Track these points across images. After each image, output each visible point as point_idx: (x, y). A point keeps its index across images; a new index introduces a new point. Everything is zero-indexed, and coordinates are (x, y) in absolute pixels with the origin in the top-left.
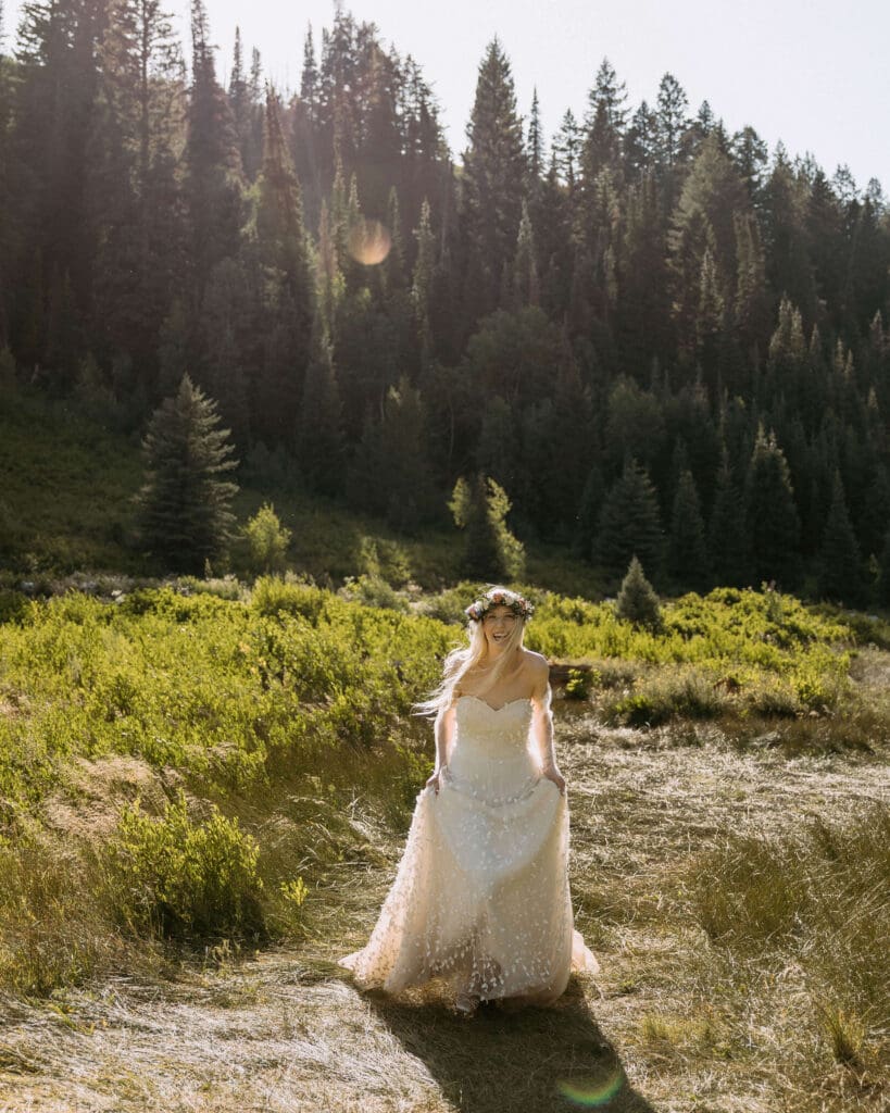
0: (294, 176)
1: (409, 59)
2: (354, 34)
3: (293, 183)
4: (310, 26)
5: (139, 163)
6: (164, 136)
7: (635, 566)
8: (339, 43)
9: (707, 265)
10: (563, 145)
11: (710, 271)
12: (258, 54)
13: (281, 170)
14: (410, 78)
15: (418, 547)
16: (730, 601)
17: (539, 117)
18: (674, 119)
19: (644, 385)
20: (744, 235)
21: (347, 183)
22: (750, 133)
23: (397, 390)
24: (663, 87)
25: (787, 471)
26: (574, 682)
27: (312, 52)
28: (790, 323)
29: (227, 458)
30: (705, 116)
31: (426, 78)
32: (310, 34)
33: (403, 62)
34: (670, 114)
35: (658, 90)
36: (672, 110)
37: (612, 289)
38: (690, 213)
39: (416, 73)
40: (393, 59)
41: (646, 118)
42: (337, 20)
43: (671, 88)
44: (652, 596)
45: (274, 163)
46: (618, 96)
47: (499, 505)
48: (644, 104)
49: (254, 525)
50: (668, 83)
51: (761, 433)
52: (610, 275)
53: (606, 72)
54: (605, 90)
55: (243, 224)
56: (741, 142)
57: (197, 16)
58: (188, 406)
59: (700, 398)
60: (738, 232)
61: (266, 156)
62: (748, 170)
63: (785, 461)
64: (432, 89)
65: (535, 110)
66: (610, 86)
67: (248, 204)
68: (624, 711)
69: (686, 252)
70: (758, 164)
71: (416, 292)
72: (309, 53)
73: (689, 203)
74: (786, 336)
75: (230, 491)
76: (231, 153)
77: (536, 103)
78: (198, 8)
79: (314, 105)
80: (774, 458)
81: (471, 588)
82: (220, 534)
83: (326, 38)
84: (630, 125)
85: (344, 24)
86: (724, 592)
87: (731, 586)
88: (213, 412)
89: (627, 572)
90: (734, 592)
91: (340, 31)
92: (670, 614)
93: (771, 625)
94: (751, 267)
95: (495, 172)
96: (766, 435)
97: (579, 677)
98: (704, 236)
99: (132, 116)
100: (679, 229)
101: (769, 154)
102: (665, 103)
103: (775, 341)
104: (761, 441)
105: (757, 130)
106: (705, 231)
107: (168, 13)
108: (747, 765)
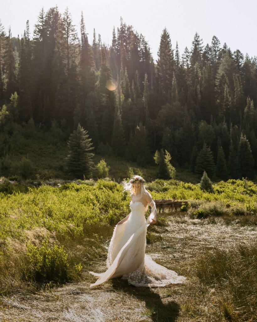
0: (110, 68)
1: (141, 35)
2: (126, 29)
3: (109, 70)
4: (114, 27)
5: (67, 66)
6: (74, 59)
7: (205, 174)
8: (122, 31)
9: (226, 89)
10: (185, 57)
11: (227, 90)
12: (100, 36)
13: (106, 67)
14: (142, 40)
15: (145, 170)
16: (233, 183)
17: (178, 49)
18: (216, 48)
19: (209, 122)
20: (236, 80)
21: (124, 69)
22: (238, 51)
23: (139, 126)
24: (213, 39)
25: (250, 146)
26: (183, 206)
27: (115, 34)
28: (250, 104)
29: (91, 146)
30: (225, 47)
31: (146, 40)
32: (114, 29)
33: (139, 36)
34: (215, 47)
35: (212, 40)
36: (216, 46)
37: (200, 96)
38: (221, 74)
39: (143, 39)
40: (137, 35)
41: (208, 49)
42: (121, 25)
43: (215, 40)
44: (210, 182)
45: (104, 65)
46: (200, 42)
47: (168, 157)
48: (208, 44)
49: (99, 165)
50: (214, 38)
51: (242, 135)
52: (199, 92)
53: (197, 36)
54: (197, 41)
55: (96, 82)
56: (236, 54)
57: (82, 26)
58: (80, 133)
59: (225, 126)
60: (234, 79)
61: (102, 63)
62: (238, 62)
63: (249, 143)
64: (148, 43)
65: (177, 48)
66: (198, 40)
67: (97, 77)
68: (196, 214)
69: (220, 85)
70: (241, 60)
71: (144, 99)
72: (114, 35)
73: (221, 71)
74: (249, 108)
75: (92, 155)
76: (93, 63)
77: (177, 45)
78: (82, 23)
79: (116, 49)
80: (246, 142)
81: (159, 181)
82: (90, 168)
83: (118, 30)
84: (204, 51)
85: (123, 27)
86: (231, 180)
87: (233, 179)
88: (87, 134)
89: (203, 175)
90: (234, 180)
91: (122, 28)
92: (216, 187)
93: (245, 189)
94: (238, 88)
95: (166, 65)
96: (243, 136)
97: (185, 205)
98: (225, 81)
99: (64, 53)
100: (218, 79)
101: (244, 57)
102: (214, 44)
103: (246, 109)
104: (242, 138)
105: (240, 50)
106: (226, 79)
107: (74, 25)
108: (229, 229)
